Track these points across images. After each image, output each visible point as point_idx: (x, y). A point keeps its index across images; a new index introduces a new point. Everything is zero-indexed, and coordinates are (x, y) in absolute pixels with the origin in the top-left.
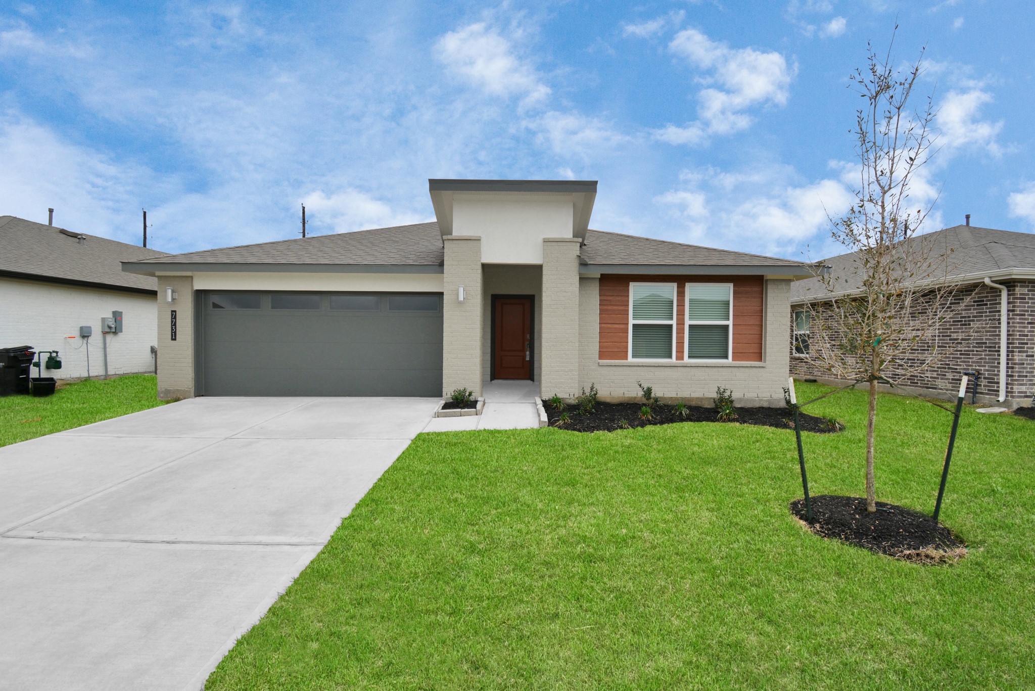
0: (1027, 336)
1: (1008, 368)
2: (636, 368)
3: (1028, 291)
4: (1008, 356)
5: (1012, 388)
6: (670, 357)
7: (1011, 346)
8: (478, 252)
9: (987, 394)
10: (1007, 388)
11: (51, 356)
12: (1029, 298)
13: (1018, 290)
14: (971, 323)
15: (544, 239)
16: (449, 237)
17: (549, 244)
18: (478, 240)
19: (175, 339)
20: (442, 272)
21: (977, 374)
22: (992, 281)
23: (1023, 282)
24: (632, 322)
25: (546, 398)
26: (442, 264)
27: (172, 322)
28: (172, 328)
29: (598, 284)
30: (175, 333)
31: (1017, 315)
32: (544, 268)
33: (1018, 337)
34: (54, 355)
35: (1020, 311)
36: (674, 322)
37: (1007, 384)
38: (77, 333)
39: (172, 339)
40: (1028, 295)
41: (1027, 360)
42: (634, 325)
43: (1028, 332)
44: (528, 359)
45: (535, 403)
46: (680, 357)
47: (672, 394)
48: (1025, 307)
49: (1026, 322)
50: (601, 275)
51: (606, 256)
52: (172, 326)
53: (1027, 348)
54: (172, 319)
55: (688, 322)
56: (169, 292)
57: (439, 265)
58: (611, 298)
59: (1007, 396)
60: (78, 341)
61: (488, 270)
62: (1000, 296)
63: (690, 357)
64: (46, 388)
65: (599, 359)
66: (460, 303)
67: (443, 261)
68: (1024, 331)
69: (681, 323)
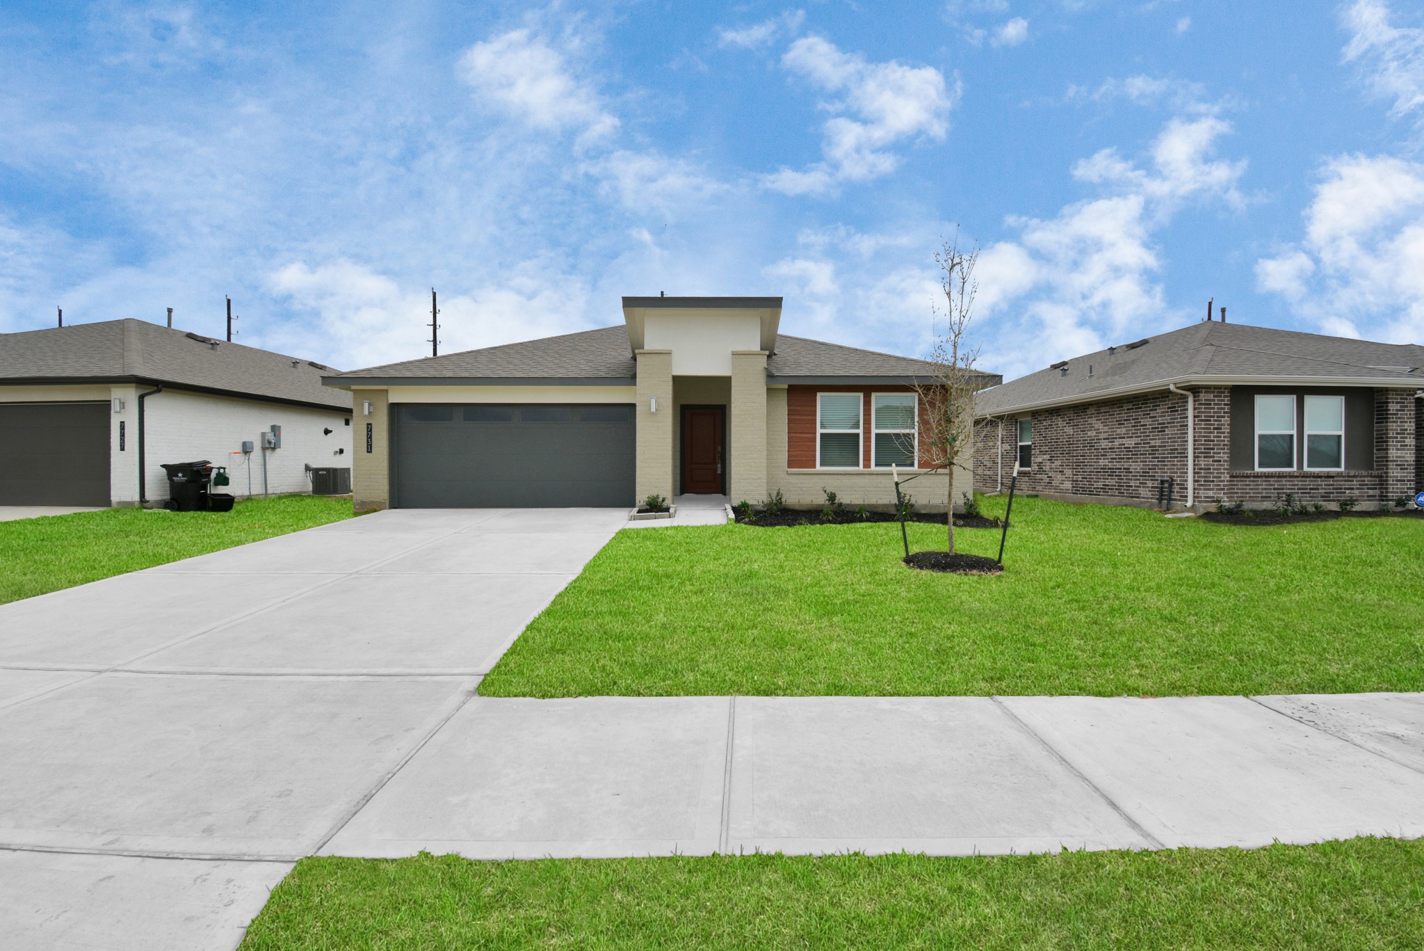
0: (1213, 441)
1: (1194, 473)
2: (823, 476)
3: (1214, 396)
4: (1194, 461)
5: (1198, 493)
6: (858, 465)
7: (1196, 451)
8: (669, 365)
9: (1180, 500)
10: (1194, 493)
11: (219, 472)
12: (1215, 404)
13: (1203, 396)
14: (1166, 430)
15: (733, 352)
16: (641, 351)
17: (737, 356)
18: (669, 353)
19: (371, 452)
20: (635, 385)
21: (1170, 480)
22: (1177, 388)
23: (1208, 388)
24: (819, 431)
25: (734, 505)
26: (634, 377)
27: (368, 434)
28: (368, 440)
29: (786, 394)
30: (371, 445)
31: (1202, 420)
32: (732, 379)
33: (1203, 442)
34: (222, 471)
35: (1205, 416)
36: (860, 431)
37: (1194, 489)
38: (239, 449)
39: (368, 452)
40: (1214, 400)
41: (1214, 465)
42: (821, 434)
43: (1214, 437)
44: (719, 472)
45: (726, 510)
46: (867, 465)
47: (860, 502)
48: (1210, 412)
49: (1212, 427)
50: (789, 385)
51: (794, 366)
52: (368, 438)
53: (1214, 453)
54: (368, 431)
55: (874, 431)
56: (366, 405)
57: (631, 379)
58: (798, 408)
59: (1194, 501)
60: (241, 457)
61: (679, 382)
62: (1187, 402)
63: (876, 465)
64: (225, 503)
65: (788, 468)
66: (652, 414)
67: (635, 373)
68: (1210, 437)
69: (867, 431)
